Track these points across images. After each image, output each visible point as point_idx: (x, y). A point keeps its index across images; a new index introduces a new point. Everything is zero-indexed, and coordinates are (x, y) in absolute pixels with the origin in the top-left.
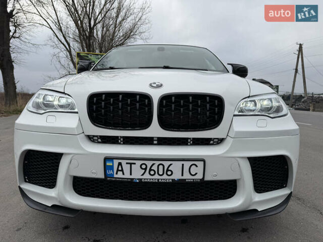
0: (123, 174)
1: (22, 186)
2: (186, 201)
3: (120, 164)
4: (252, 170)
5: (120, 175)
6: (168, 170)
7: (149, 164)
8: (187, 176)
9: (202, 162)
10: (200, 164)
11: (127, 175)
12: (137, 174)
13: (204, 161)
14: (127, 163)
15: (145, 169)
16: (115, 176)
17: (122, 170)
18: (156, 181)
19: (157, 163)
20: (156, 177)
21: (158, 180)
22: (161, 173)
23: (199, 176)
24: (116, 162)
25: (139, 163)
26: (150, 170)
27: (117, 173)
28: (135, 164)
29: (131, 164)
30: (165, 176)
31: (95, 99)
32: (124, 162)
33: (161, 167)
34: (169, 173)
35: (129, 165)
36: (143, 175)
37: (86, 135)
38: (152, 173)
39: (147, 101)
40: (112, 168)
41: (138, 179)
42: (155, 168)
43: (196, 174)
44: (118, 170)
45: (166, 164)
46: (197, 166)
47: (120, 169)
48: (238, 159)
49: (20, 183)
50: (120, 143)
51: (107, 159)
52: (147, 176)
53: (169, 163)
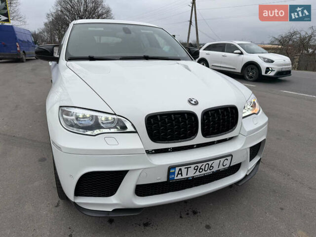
0: (182, 176)
1: (76, 201)
2: (213, 181)
3: (180, 169)
5: (180, 177)
7: (200, 165)
8: (221, 167)
10: (229, 158)
11: (184, 176)
12: (191, 173)
13: (232, 156)
15: (197, 169)
16: (175, 178)
17: (181, 174)
18: (203, 175)
19: (205, 164)
20: (204, 172)
22: (206, 169)
23: (227, 166)
25: (193, 166)
26: (200, 169)
27: (177, 176)
28: (190, 167)
29: (188, 168)
30: (209, 171)
31: (152, 120)
32: (183, 168)
33: (207, 166)
34: (211, 168)
35: (186, 169)
36: (195, 173)
37: (146, 151)
38: (201, 170)
39: (193, 118)
40: (174, 173)
41: (191, 177)
42: (203, 167)
44: (178, 174)
45: (210, 163)
46: (227, 159)
47: (180, 173)
50: (170, 152)
51: (171, 167)
52: (198, 173)
53: (212, 162)
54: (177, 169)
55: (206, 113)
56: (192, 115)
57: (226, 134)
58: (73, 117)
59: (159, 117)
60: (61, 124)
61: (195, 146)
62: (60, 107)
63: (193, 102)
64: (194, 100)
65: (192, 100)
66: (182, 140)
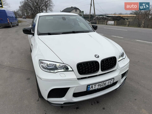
4: (122, 76)
5: (92, 89)
7: (100, 84)
8: (109, 84)
11: (94, 88)
12: (97, 87)
13: (114, 79)
16: (90, 90)
17: (92, 88)
18: (102, 88)
19: (102, 83)
20: (102, 86)
23: (112, 83)
25: (97, 84)
26: (100, 85)
29: (95, 85)
30: (104, 86)
31: (80, 66)
32: (93, 85)
34: (105, 84)
39: (97, 64)
40: (89, 88)
44: (91, 88)
45: (105, 82)
46: (112, 80)
47: (92, 87)
50: (87, 78)
51: (88, 86)
52: (99, 87)
53: (106, 82)
54: (91, 86)
55: (103, 61)
56: (96, 62)
57: (111, 69)
58: (46, 65)
59: (82, 64)
60: (40, 68)
62: (39, 60)
63: (97, 56)
64: (97, 55)
65: (96, 56)
66: (92, 73)
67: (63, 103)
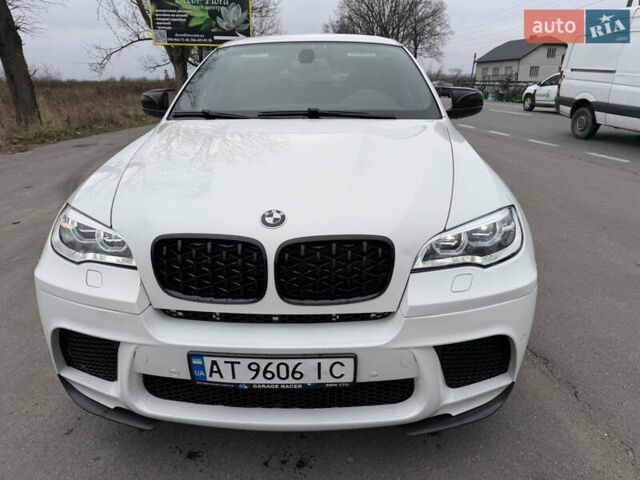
0: (222, 377)
1: (63, 374)
2: (330, 407)
3: (214, 363)
4: (441, 360)
5: (216, 378)
6: (294, 372)
7: (263, 363)
8: (326, 379)
9: (352, 360)
10: (349, 362)
11: (228, 379)
12: (244, 377)
13: (355, 358)
14: (226, 362)
15: (258, 370)
16: (209, 379)
17: (219, 372)
18: (277, 387)
19: (276, 362)
20: (276, 381)
21: (280, 385)
22: (283, 375)
23: (348, 378)
24: (208, 361)
25: (246, 362)
26: (265, 371)
27: (211, 376)
28: (239, 363)
29: (232, 363)
30: (290, 380)
31: (165, 248)
32: (220, 361)
33: (283, 368)
34: (297, 375)
35: (230, 365)
36: (253, 378)
37: (156, 309)
38: (269, 375)
39: (255, 254)
40: (202, 367)
41: (246, 384)
42: (273, 368)
43: (342, 376)
44: (212, 372)
45: (292, 363)
46: (342, 365)
47: (215, 369)
48: (415, 351)
49: (60, 368)
50: (215, 320)
51: (193, 355)
52: (260, 380)
53: (297, 361)
55: (291, 248)
56: (253, 248)
61: (277, 319)
64: (276, 215)
67: (112, 407)
